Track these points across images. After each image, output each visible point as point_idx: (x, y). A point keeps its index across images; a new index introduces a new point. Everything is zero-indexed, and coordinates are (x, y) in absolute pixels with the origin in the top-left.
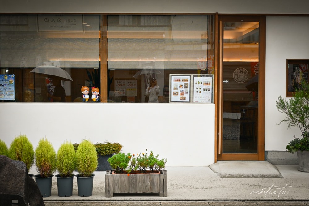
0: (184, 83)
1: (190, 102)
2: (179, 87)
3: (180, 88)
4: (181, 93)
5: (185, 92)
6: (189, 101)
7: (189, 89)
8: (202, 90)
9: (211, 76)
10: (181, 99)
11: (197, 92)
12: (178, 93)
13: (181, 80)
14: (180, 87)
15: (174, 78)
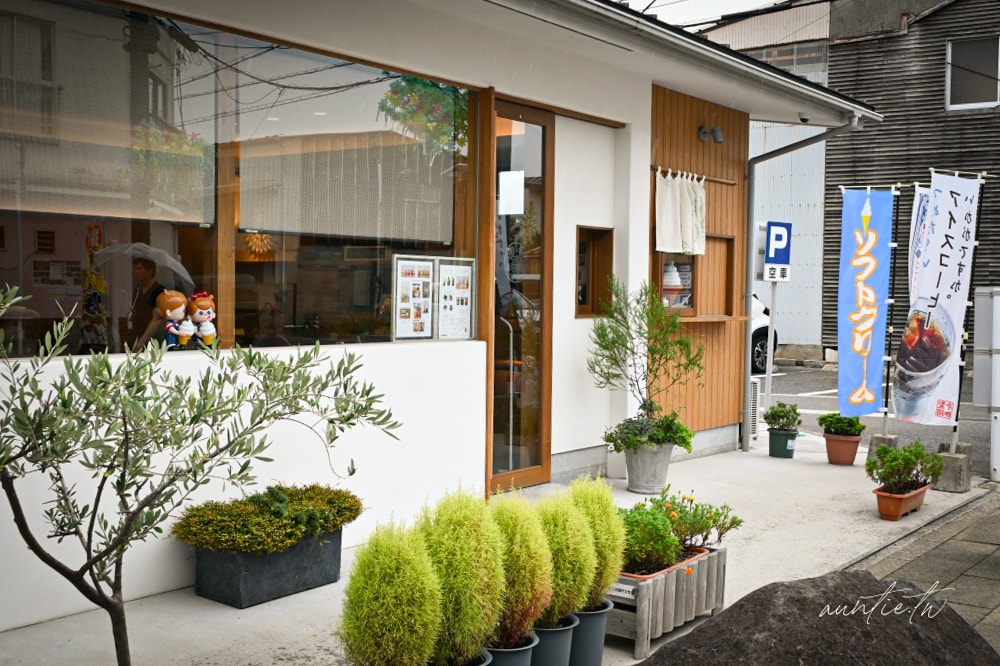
0: (421, 280)
1: (431, 338)
2: (411, 295)
3: (414, 296)
4: (415, 311)
5: (422, 310)
6: (429, 335)
7: (430, 299)
8: (454, 303)
9: (469, 264)
10: (415, 330)
11: (445, 307)
12: (408, 311)
13: (417, 273)
14: (414, 292)
15: (403, 266)
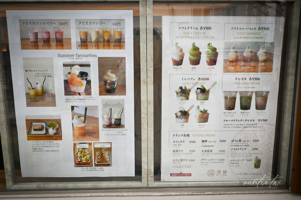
3: (68, 92)
4: (78, 123)
10: (79, 164)
11: (185, 114)
